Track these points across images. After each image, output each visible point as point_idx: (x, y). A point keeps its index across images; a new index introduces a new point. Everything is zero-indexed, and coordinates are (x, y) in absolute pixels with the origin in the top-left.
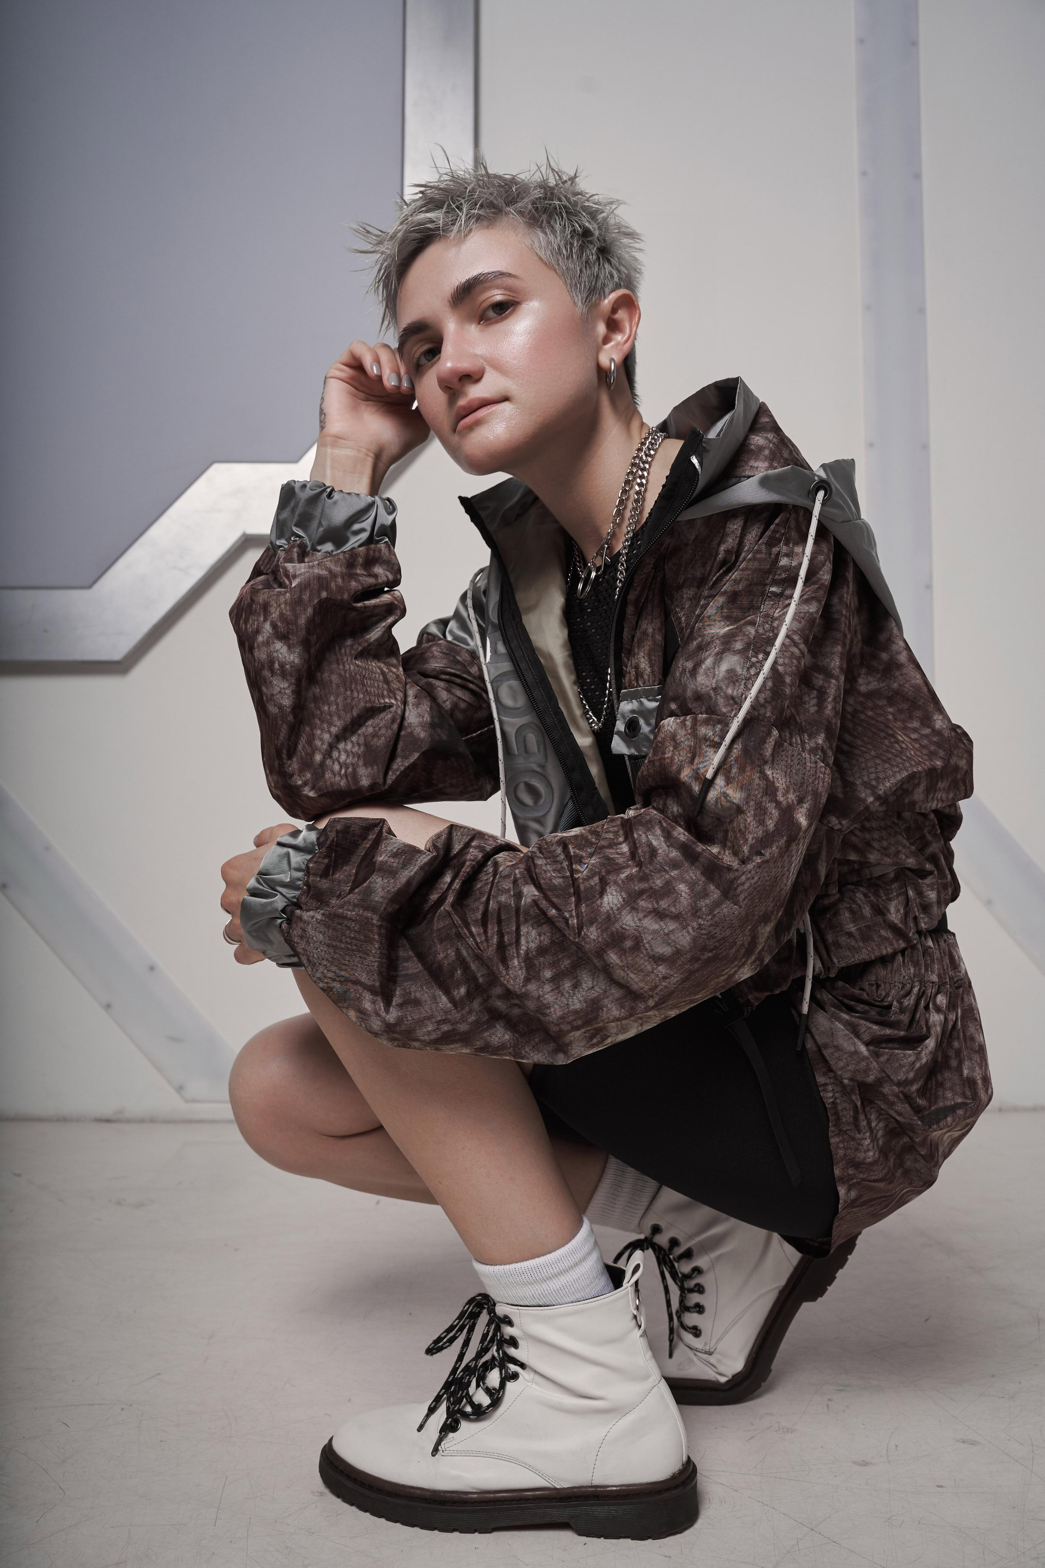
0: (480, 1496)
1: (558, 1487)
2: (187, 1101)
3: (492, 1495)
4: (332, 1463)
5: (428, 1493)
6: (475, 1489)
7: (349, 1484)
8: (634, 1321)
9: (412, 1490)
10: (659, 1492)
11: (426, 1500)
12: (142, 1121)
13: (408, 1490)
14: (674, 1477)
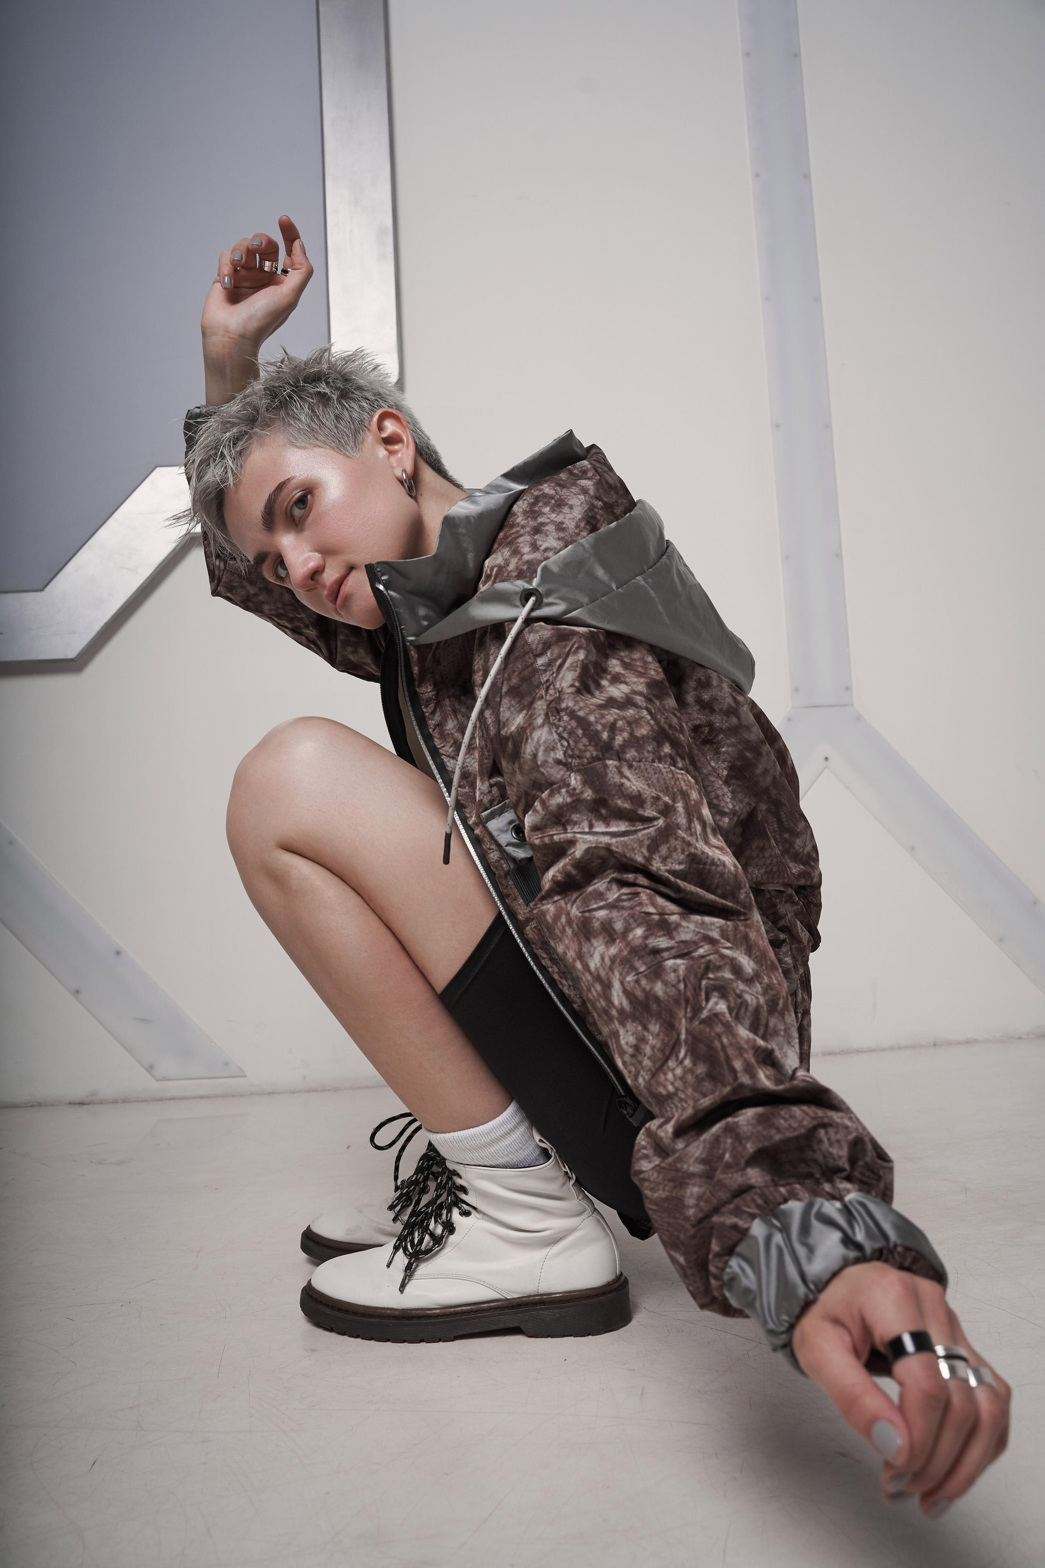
0: (442, 1311)
1: (509, 1298)
2: (158, 1080)
3: (453, 1310)
4: (312, 1297)
5: (397, 1313)
6: (436, 1305)
7: (328, 1311)
8: (566, 1176)
9: (383, 1311)
10: (597, 1296)
11: (396, 1317)
12: (115, 1102)
13: (379, 1311)
14: (609, 1284)
